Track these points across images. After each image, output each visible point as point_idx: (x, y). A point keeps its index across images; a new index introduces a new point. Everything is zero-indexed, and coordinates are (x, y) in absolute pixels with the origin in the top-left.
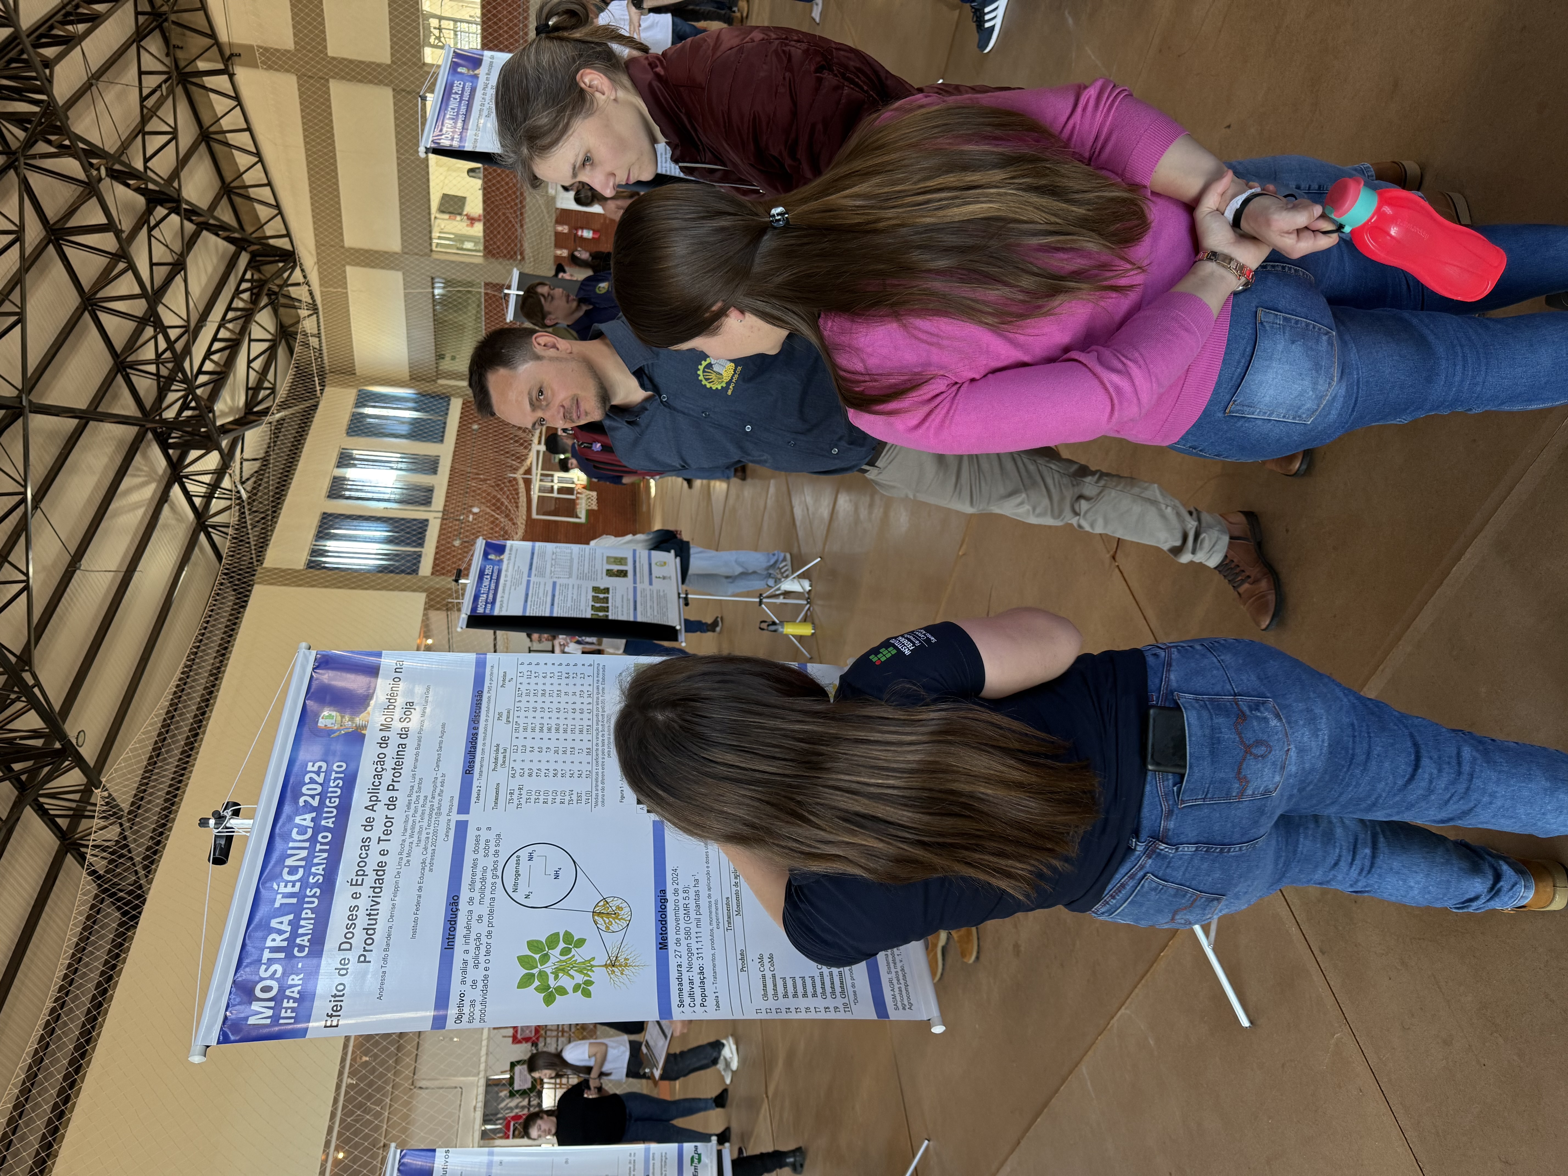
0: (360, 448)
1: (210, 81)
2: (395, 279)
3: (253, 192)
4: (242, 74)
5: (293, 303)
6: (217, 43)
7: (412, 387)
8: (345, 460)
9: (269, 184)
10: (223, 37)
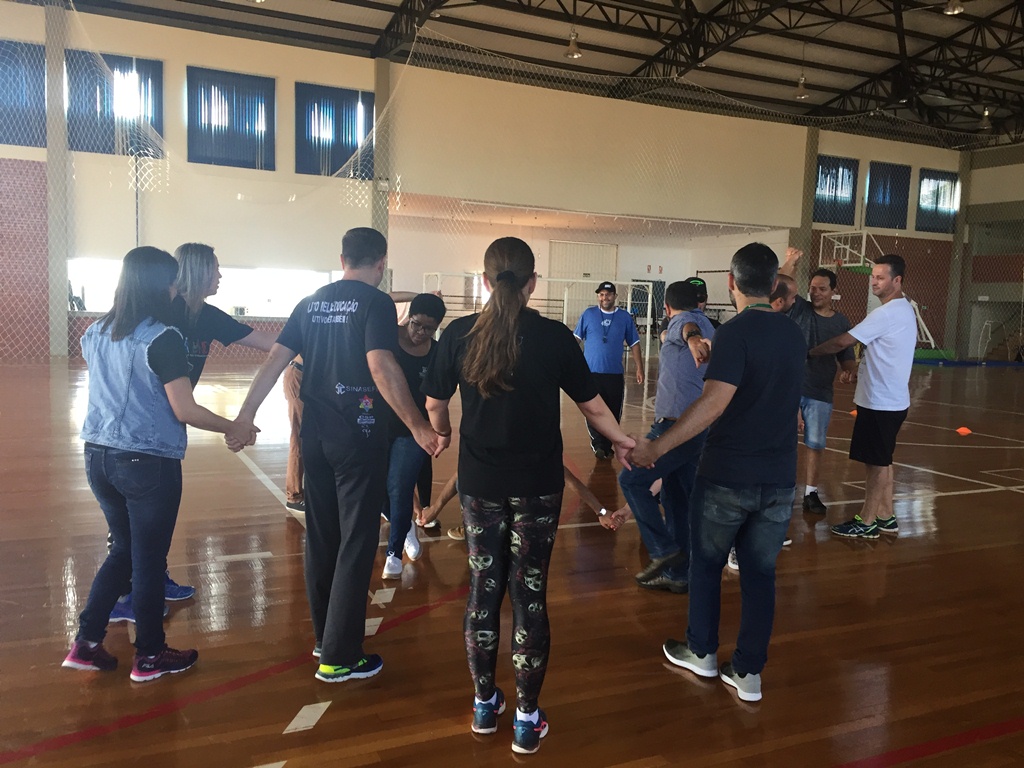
7: (960, 208)
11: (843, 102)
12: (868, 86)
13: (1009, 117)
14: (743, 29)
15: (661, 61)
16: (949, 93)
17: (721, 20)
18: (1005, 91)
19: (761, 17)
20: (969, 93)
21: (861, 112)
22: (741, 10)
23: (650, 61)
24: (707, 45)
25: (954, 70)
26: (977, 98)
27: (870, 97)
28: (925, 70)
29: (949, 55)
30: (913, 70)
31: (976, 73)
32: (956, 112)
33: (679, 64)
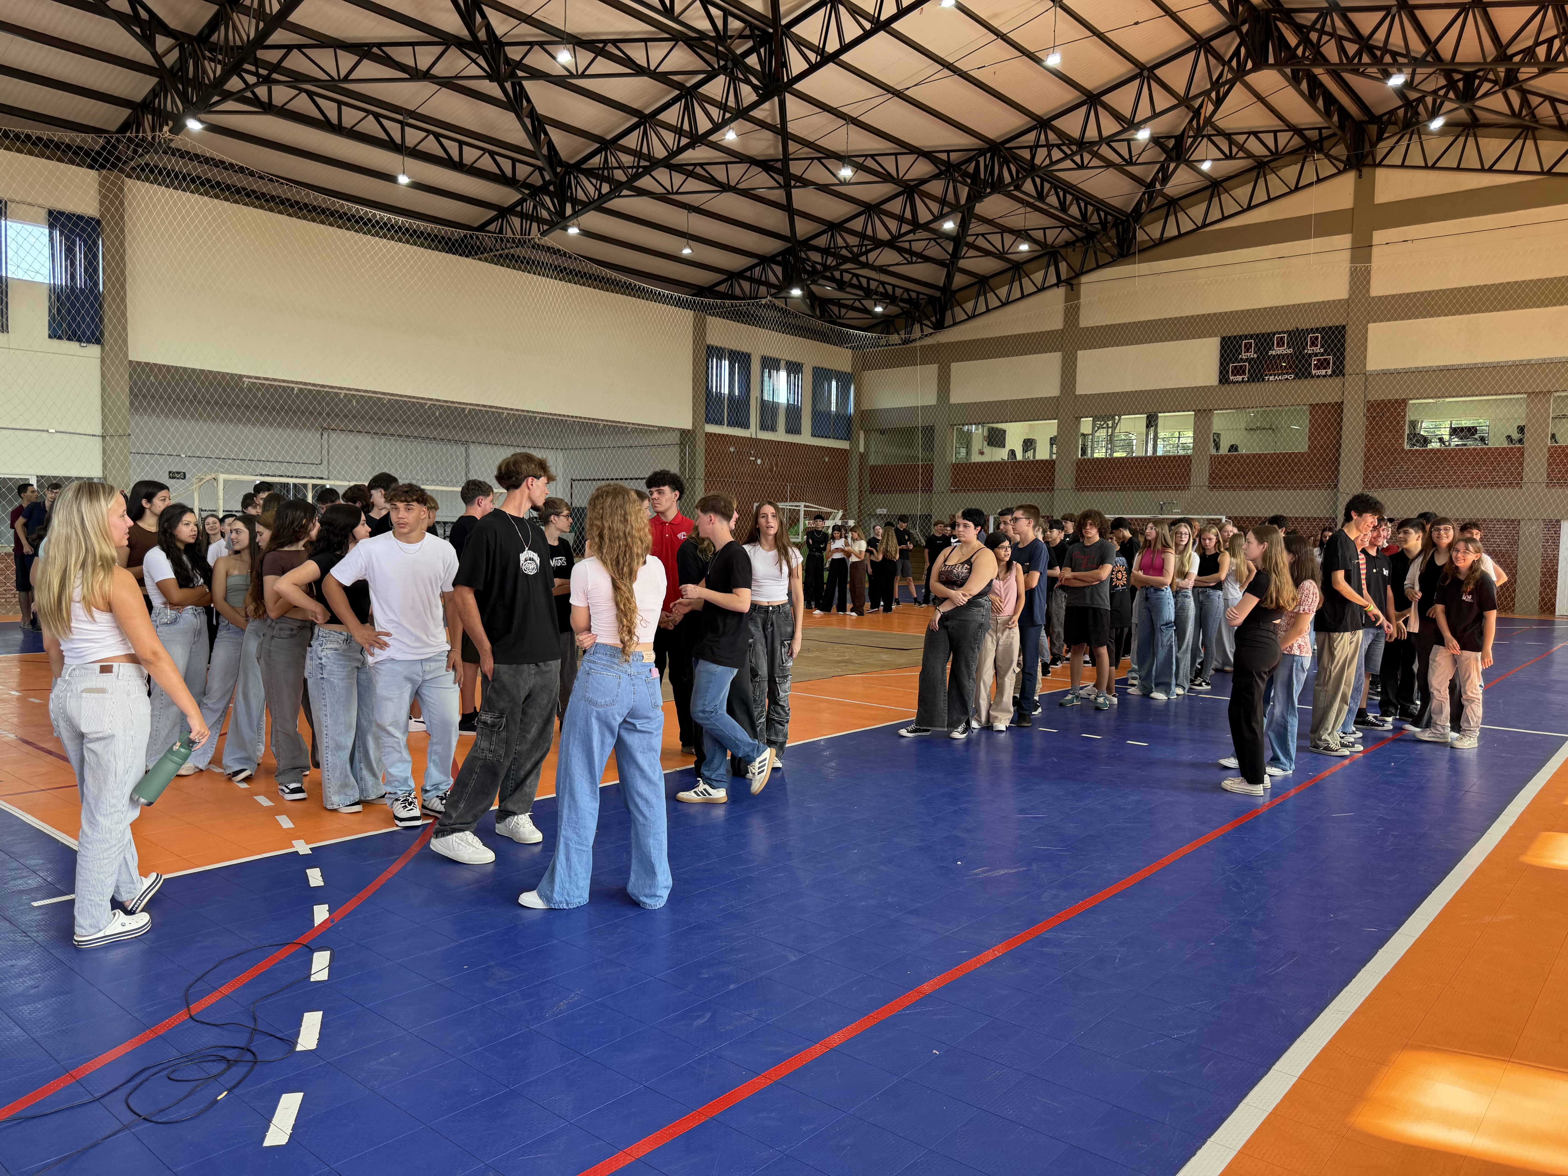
0: (805, 377)
1: (1052, 269)
2: (931, 399)
3: (982, 299)
5: (909, 327)
6: (1077, 276)
7: (856, 412)
8: (793, 368)
10: (1084, 279)
11: (731, 285)
12: (757, 269)
13: (898, 316)
14: (617, 188)
15: (517, 214)
16: (841, 285)
17: (590, 173)
18: (894, 286)
19: (638, 176)
20: (860, 287)
21: (750, 298)
22: (615, 164)
23: (503, 212)
24: (575, 201)
25: (845, 260)
26: (868, 293)
27: (760, 282)
28: (816, 257)
29: (840, 242)
30: (803, 256)
31: (865, 265)
32: (846, 306)
33: (540, 221)
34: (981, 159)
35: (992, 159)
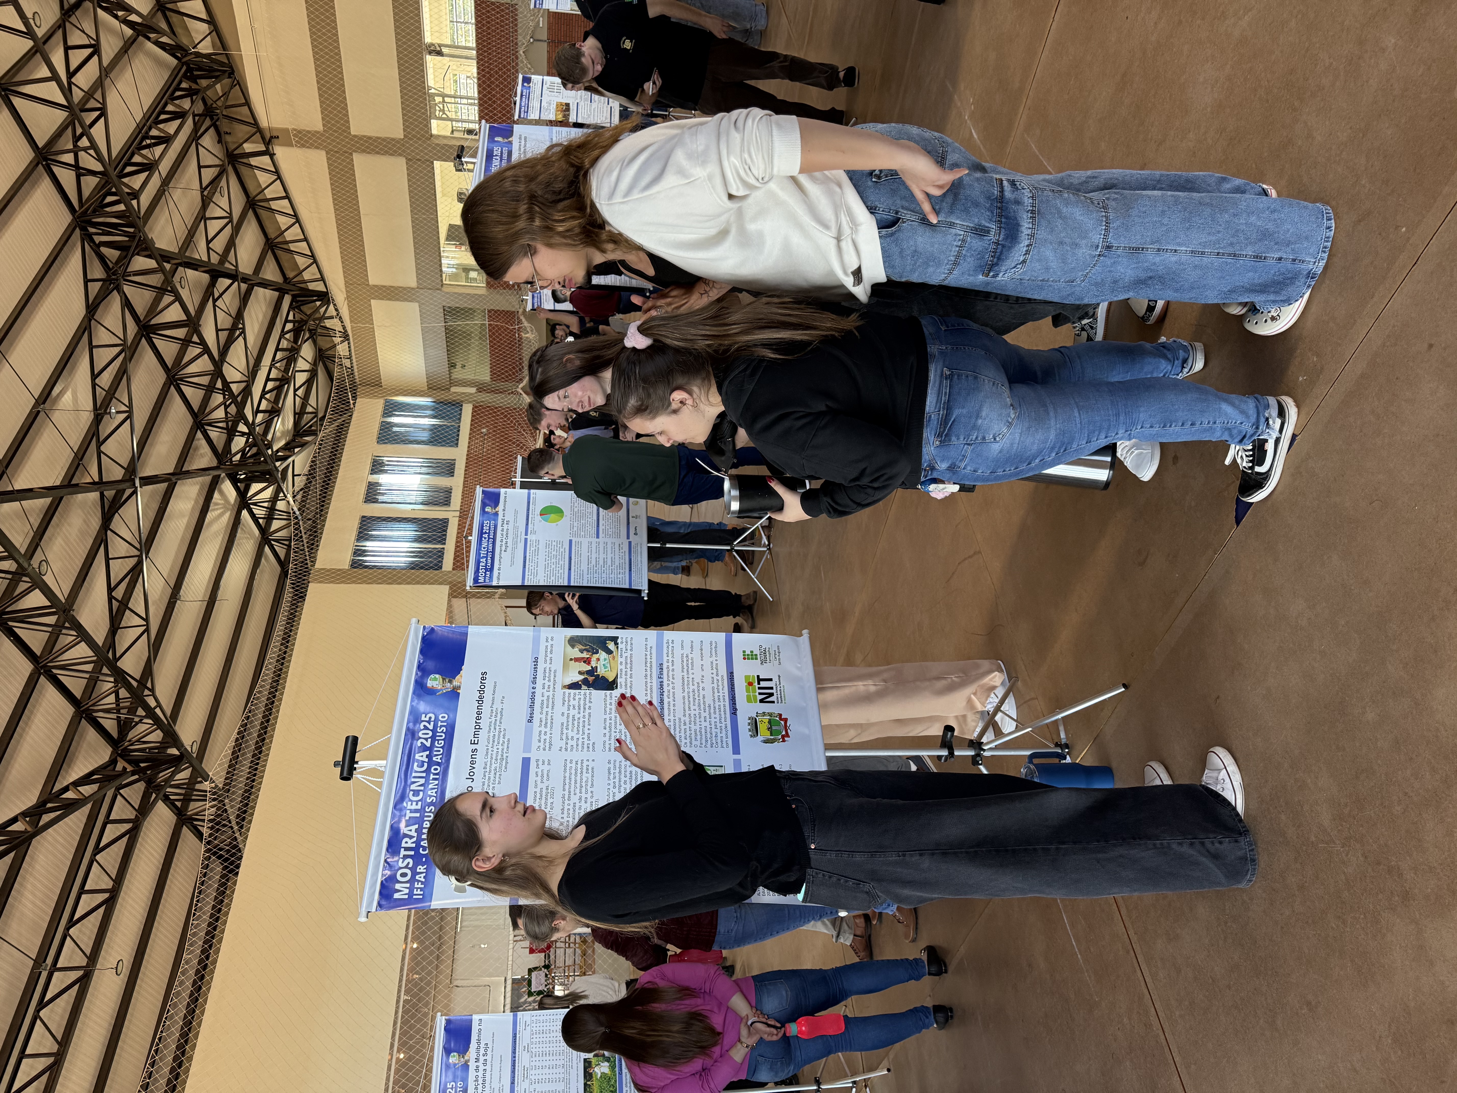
0: (389, 453)
1: (254, 161)
2: (412, 309)
3: (292, 247)
4: (279, 151)
5: (328, 332)
6: (259, 130)
7: (429, 396)
8: (377, 467)
9: (306, 239)
10: (264, 123)
11: (277, 541)
12: (255, 512)
15: (186, 805)
23: (184, 821)
24: (162, 745)
27: (272, 509)
34: (98, 239)
35: (95, 225)
